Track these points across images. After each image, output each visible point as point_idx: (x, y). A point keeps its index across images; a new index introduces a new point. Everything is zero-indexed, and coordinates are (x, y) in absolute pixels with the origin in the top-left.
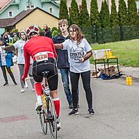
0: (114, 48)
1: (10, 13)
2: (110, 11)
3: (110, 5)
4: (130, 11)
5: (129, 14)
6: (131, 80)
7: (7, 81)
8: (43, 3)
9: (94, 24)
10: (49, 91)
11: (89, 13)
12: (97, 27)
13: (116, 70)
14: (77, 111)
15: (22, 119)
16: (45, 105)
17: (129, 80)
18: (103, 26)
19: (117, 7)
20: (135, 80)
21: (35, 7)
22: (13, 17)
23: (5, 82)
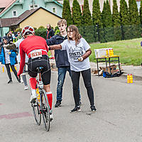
0: (115, 47)
1: (15, 12)
2: (112, 11)
3: (112, 4)
4: (131, 11)
5: (130, 14)
6: (132, 78)
7: (11, 78)
8: (46, 3)
9: (97, 24)
10: (42, 85)
11: (92, 13)
12: (99, 26)
13: (117, 68)
14: (79, 108)
15: (26, 116)
16: (39, 98)
17: (130, 78)
18: (104, 26)
19: (119, 7)
20: (136, 78)
21: (38, 7)
22: (17, 16)
23: (9, 80)
